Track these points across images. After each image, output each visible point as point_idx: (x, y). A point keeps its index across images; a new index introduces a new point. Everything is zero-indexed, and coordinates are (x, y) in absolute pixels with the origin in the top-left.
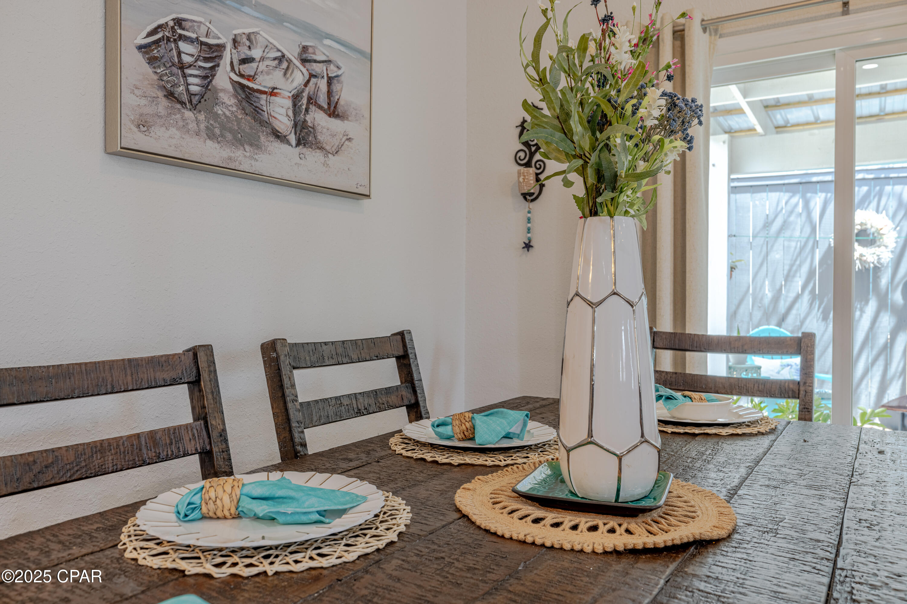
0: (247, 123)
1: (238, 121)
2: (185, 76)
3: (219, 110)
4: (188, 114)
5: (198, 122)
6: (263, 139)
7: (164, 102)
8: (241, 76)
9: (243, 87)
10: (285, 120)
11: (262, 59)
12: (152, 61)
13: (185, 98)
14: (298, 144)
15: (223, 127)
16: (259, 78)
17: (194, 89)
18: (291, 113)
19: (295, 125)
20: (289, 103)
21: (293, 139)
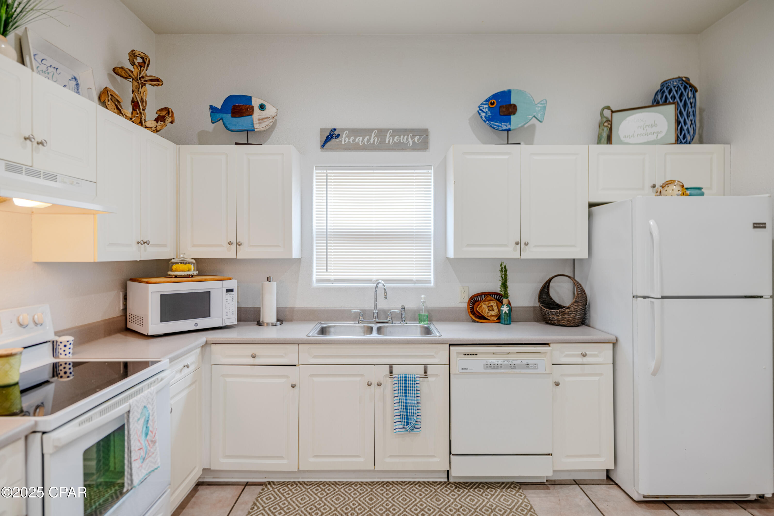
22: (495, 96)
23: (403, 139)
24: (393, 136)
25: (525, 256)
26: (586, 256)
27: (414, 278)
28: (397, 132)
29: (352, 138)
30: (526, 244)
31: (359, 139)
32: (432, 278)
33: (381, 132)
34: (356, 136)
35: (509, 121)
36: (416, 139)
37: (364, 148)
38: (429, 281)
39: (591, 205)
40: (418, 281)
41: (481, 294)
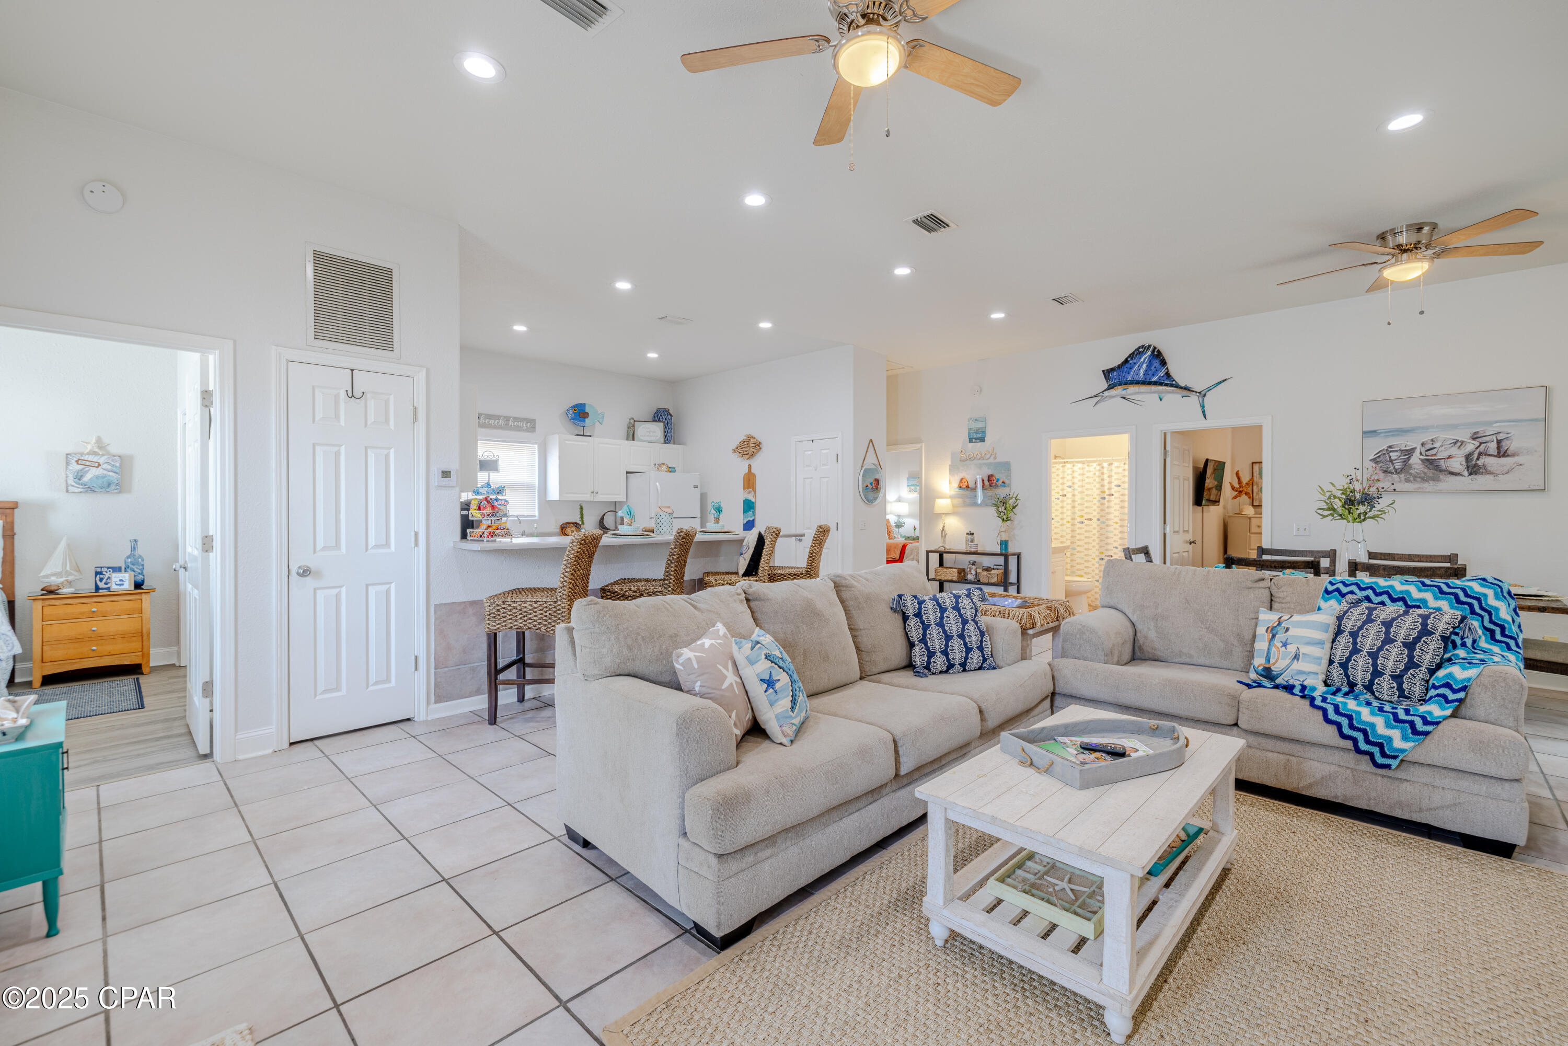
0: (1430, 473)
1: (1425, 473)
2: (1393, 464)
3: (1412, 471)
4: (1395, 476)
5: (1400, 478)
6: (1441, 477)
7: (1383, 474)
8: (1426, 456)
9: (1428, 460)
10: (1460, 467)
11: (1442, 446)
12: (1376, 463)
13: (1393, 471)
14: (1471, 474)
15: (1415, 477)
16: (1438, 454)
17: (1397, 467)
18: (1464, 463)
19: (1468, 467)
20: (1464, 459)
21: (1466, 473)
22: (577, 405)
23: (520, 424)
24: (514, 421)
25: (596, 499)
26: (625, 500)
27: (525, 514)
28: (516, 419)
29: (487, 420)
30: (597, 493)
31: (492, 422)
32: (537, 514)
33: (507, 419)
34: (490, 419)
35: (584, 421)
36: (528, 425)
37: (495, 427)
38: (534, 516)
39: (628, 473)
40: (528, 516)
41: (566, 523)
